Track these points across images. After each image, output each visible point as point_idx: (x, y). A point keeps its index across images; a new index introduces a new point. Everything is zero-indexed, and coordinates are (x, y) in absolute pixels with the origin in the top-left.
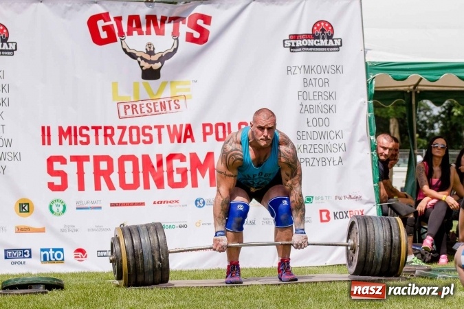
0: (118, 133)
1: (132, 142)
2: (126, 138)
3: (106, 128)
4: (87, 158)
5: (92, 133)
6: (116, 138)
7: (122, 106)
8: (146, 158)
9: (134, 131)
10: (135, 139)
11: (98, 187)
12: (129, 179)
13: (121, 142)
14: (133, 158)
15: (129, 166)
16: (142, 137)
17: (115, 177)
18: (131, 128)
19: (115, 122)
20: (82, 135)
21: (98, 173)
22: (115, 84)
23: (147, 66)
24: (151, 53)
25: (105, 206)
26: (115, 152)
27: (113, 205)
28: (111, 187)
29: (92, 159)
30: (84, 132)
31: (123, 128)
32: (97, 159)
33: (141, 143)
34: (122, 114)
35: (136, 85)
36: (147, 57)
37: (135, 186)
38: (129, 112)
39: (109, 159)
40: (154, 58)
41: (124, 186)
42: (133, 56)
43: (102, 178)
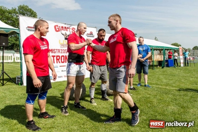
0: (61, 51)
1: (64, 53)
2: (62, 52)
3: (59, 50)
4: (55, 56)
5: (56, 50)
6: (60, 52)
7: (61, 45)
8: (66, 56)
9: (64, 51)
10: (64, 52)
11: (57, 63)
12: (63, 61)
13: (61, 53)
14: (63, 56)
15: (63, 58)
16: (65, 52)
17: (60, 60)
18: (63, 50)
19: (60, 49)
20: (54, 51)
21: (57, 59)
22: (60, 41)
23: (66, 37)
24: (66, 34)
25: (59, 66)
26: (60, 55)
27: (60, 66)
28: (60, 63)
29: (56, 56)
30: (55, 50)
31: (61, 50)
32: (57, 56)
33: (65, 53)
34: (61, 47)
35: (64, 41)
36: (65, 35)
37: (63, 62)
38: (62, 46)
39: (59, 56)
40: (67, 35)
41: (62, 62)
42: (63, 35)
43: (58, 61)
